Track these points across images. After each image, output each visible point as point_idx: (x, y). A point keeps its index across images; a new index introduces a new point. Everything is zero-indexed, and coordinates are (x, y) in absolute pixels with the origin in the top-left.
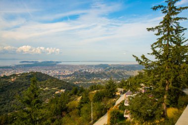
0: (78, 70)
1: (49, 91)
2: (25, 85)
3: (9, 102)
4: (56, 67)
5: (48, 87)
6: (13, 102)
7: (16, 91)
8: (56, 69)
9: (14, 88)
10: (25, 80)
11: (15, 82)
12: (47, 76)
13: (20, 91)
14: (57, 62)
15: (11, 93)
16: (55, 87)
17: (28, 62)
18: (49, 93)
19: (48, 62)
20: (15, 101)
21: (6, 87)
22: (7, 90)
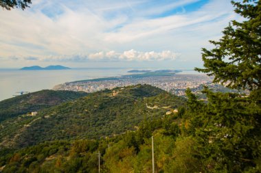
0: (205, 82)
1: (158, 110)
2: (129, 102)
3: (108, 123)
4: (174, 78)
5: (157, 105)
6: (113, 122)
7: (118, 109)
8: (174, 81)
9: (114, 104)
10: (129, 95)
11: (116, 98)
12: (159, 91)
13: (121, 110)
14: (176, 71)
15: (110, 110)
16: (168, 106)
17: (137, 71)
18: (157, 113)
19: (164, 71)
20: (115, 121)
21: (106, 103)
22: (106, 107)
